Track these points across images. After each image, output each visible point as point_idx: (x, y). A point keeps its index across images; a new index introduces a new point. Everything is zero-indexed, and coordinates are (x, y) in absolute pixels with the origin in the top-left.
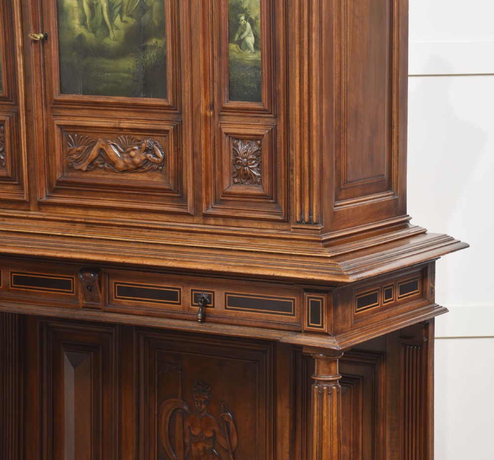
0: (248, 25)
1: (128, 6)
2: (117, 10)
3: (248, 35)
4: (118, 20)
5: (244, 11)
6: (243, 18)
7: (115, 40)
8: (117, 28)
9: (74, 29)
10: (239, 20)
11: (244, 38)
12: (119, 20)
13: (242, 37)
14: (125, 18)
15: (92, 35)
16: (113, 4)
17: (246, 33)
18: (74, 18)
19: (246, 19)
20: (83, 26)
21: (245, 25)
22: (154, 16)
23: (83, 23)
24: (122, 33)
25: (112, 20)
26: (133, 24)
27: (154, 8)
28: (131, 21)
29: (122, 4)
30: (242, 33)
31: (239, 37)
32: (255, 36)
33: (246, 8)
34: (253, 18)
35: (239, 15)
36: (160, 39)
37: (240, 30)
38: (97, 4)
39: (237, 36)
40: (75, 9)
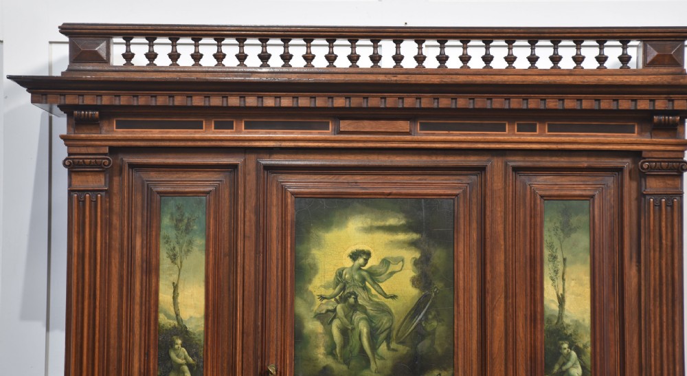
0: (574, 354)
1: (398, 331)
2: (383, 336)
3: (573, 366)
4: (383, 348)
5: (567, 338)
6: (566, 346)
7: (378, 372)
8: (382, 358)
9: (317, 359)
10: (560, 348)
11: (567, 370)
12: (386, 348)
13: (564, 368)
14: (393, 345)
15: (344, 367)
16: (378, 329)
17: (570, 364)
18: (317, 347)
19: (570, 347)
20: (330, 356)
21: (569, 354)
22: (437, 342)
23: (331, 351)
24: (389, 363)
25: (374, 347)
26: (405, 352)
27: (437, 333)
28: (403, 350)
29: (390, 329)
30: (564, 364)
31: (561, 368)
32: (583, 368)
33: (571, 335)
34: (581, 346)
35: (561, 342)
36: (445, 369)
37: (561, 360)
38: (353, 329)
39: (557, 368)
40: (320, 336)
